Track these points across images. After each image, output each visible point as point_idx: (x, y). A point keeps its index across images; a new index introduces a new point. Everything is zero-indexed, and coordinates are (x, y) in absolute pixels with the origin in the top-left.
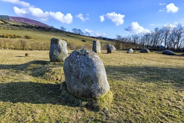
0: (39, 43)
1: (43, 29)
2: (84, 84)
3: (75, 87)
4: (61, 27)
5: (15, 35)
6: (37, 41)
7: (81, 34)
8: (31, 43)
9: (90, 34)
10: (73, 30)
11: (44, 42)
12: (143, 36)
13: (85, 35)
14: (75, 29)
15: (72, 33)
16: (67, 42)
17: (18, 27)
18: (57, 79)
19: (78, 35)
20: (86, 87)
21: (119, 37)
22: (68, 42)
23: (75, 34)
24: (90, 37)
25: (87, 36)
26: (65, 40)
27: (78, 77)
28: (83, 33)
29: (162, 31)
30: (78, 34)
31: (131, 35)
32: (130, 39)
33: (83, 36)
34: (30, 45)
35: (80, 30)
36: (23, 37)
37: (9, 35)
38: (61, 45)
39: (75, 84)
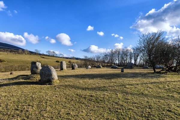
0: (13, 66)
1: (16, 53)
2: (47, 77)
3: (44, 79)
4: (35, 50)
6: (11, 64)
7: (55, 55)
8: (4, 66)
10: (47, 52)
11: (18, 65)
12: (103, 56)
13: (58, 56)
14: (49, 52)
15: (46, 55)
16: (41, 64)
18: (36, 80)
19: (52, 56)
20: (48, 78)
21: (86, 57)
22: (43, 64)
23: (49, 56)
24: (63, 58)
25: (61, 57)
26: (40, 62)
27: (45, 75)
28: (56, 55)
29: (116, 52)
31: (94, 56)
32: (94, 59)
33: (57, 57)
34: (4, 68)
35: (54, 52)
38: (38, 65)
39: (44, 78)
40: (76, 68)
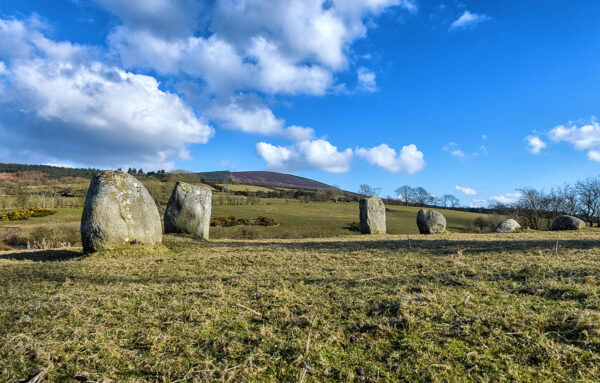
5: (233, 219)
7: (426, 202)
9: (458, 200)
10: (399, 191)
13: (440, 204)
14: (405, 189)
15: (397, 202)
17: (245, 198)
19: (416, 205)
23: (406, 204)
25: (449, 208)
28: (432, 198)
30: (417, 201)
31: (573, 186)
33: (434, 207)
35: (421, 190)
36: (252, 222)
37: (220, 219)
40: (436, 227)
